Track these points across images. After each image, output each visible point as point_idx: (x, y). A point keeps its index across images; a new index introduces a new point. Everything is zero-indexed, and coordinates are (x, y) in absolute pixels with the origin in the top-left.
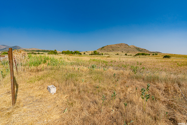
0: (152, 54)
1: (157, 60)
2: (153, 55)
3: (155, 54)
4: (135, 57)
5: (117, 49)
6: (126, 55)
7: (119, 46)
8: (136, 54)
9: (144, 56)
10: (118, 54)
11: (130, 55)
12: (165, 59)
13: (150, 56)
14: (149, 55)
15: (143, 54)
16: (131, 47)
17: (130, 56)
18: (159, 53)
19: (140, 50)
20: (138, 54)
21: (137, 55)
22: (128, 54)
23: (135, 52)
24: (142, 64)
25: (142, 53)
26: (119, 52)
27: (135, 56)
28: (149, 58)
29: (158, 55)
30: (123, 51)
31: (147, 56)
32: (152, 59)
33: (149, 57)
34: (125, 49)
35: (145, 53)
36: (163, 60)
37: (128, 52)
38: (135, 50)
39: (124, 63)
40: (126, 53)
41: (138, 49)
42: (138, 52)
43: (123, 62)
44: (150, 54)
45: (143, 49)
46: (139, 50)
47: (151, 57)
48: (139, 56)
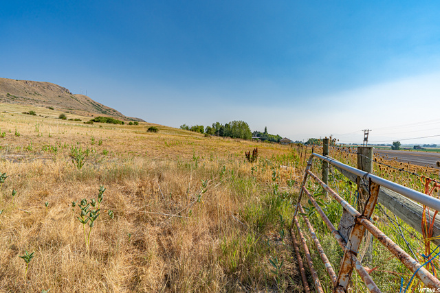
0: (129, 122)
1: (135, 135)
2: (131, 124)
3: (135, 122)
4: (90, 125)
5: (30, 97)
6: (62, 117)
7: (37, 90)
8: (93, 118)
9: (112, 125)
10: (33, 113)
11: (76, 120)
12: (150, 133)
13: (124, 125)
14: (123, 123)
15: (109, 121)
16: (79, 99)
17: (74, 123)
18: (142, 121)
19: (104, 110)
20: (98, 120)
21: (94, 121)
22: (69, 116)
23: (90, 114)
24: (103, 144)
25: (108, 118)
26: (38, 109)
27: (88, 123)
28: (121, 131)
29: (139, 125)
30: (54, 107)
31: (119, 125)
32: (126, 134)
33: (123, 128)
34: (60, 100)
35: (115, 119)
36: (146, 136)
37: (70, 110)
38: (90, 108)
39: (53, 142)
40: (63, 113)
41: (98, 107)
42: (97, 115)
43: (50, 137)
44: (124, 121)
45: (109, 110)
46: (101, 110)
47: (125, 128)
48: (100, 124)
